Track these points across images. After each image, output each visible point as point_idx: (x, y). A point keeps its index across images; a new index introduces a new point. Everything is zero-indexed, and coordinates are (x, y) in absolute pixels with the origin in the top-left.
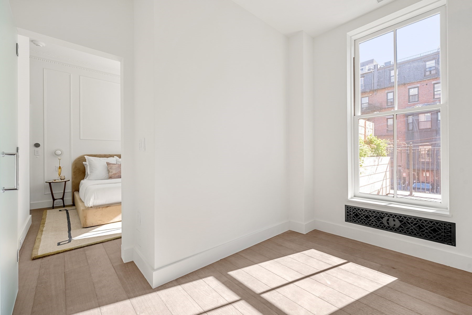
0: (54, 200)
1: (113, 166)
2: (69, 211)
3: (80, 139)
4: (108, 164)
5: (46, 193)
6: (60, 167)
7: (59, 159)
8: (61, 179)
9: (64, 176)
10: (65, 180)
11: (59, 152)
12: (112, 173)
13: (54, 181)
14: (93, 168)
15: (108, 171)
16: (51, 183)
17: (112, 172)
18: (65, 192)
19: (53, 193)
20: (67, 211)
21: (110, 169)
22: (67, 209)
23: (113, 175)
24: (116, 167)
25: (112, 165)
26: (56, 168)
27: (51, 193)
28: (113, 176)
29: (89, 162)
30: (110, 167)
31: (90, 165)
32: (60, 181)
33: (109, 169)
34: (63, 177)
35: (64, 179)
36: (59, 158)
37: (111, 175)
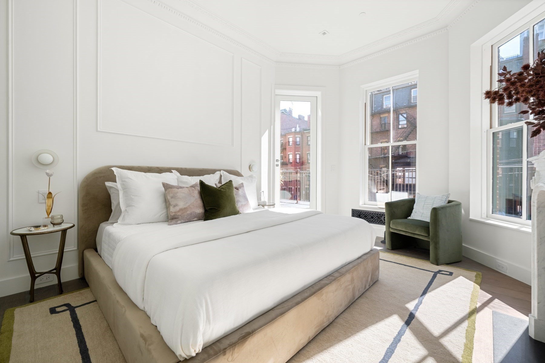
0: (34, 275)
1: (177, 193)
2: (77, 310)
3: (97, 131)
4: (166, 186)
5: (11, 259)
6: (50, 193)
7: (47, 174)
8: (54, 224)
9: (62, 216)
10: (64, 226)
11: (47, 158)
12: (177, 208)
13: (34, 231)
14: (133, 197)
15: (167, 203)
16: (27, 236)
17: (175, 206)
18: (65, 250)
19: (32, 256)
20: (71, 309)
21: (172, 197)
22: (73, 304)
23: (179, 211)
24: (184, 193)
25: (176, 190)
26: (41, 195)
27: (25, 257)
28: (179, 214)
29: (123, 181)
30: (171, 195)
31: (126, 189)
32: (51, 228)
33: (169, 197)
34: (59, 218)
35: (60, 224)
36: (48, 171)
37: (175, 212)
